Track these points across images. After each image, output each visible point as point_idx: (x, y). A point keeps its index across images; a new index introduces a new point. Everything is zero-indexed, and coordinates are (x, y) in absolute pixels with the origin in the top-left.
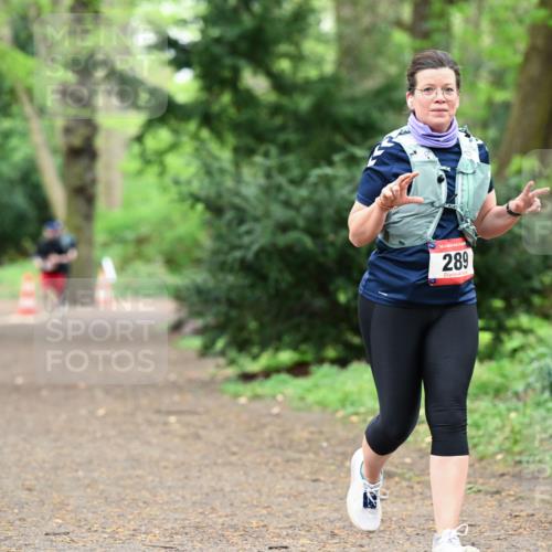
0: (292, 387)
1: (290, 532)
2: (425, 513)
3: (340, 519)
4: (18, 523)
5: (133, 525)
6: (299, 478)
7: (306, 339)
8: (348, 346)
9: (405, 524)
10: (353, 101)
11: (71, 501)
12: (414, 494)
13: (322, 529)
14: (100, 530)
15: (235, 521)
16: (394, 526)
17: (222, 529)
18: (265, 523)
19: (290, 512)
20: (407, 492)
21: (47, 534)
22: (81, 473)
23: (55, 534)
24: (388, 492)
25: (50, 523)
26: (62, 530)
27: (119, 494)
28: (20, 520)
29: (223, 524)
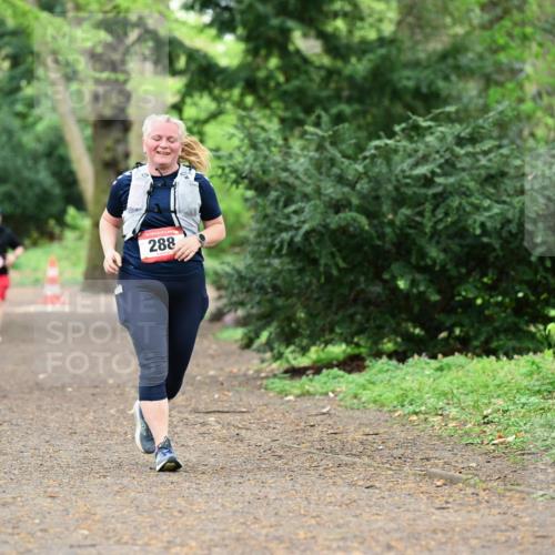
0: (346, 383)
1: (341, 544)
2: (491, 523)
3: (397, 530)
4: (39, 534)
5: (166, 536)
6: (352, 484)
8: (408, 338)
9: (469, 534)
10: (416, 64)
11: (98, 510)
12: (479, 502)
13: (377, 541)
14: (131, 541)
15: (281, 532)
16: (457, 538)
17: (266, 541)
18: (314, 533)
19: (341, 521)
20: (472, 500)
21: (71, 546)
22: (109, 480)
23: (79, 546)
24: (451, 500)
25: (74, 534)
26: (89, 542)
27: (151, 502)
28: (42, 530)
29: (267, 536)
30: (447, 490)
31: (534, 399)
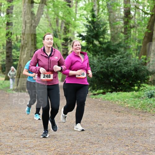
0: (102, 96)
1: (102, 122)
2: (126, 119)
3: (111, 120)
6: (104, 112)
7: (105, 88)
8: (113, 89)
9: (122, 121)
10: (114, 46)
13: (108, 122)
15: (92, 120)
16: (120, 121)
18: (98, 120)
19: (102, 118)
20: (123, 115)
29: (90, 121)
30: (119, 113)
31: (133, 99)
